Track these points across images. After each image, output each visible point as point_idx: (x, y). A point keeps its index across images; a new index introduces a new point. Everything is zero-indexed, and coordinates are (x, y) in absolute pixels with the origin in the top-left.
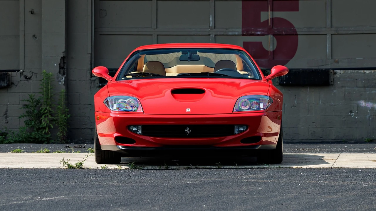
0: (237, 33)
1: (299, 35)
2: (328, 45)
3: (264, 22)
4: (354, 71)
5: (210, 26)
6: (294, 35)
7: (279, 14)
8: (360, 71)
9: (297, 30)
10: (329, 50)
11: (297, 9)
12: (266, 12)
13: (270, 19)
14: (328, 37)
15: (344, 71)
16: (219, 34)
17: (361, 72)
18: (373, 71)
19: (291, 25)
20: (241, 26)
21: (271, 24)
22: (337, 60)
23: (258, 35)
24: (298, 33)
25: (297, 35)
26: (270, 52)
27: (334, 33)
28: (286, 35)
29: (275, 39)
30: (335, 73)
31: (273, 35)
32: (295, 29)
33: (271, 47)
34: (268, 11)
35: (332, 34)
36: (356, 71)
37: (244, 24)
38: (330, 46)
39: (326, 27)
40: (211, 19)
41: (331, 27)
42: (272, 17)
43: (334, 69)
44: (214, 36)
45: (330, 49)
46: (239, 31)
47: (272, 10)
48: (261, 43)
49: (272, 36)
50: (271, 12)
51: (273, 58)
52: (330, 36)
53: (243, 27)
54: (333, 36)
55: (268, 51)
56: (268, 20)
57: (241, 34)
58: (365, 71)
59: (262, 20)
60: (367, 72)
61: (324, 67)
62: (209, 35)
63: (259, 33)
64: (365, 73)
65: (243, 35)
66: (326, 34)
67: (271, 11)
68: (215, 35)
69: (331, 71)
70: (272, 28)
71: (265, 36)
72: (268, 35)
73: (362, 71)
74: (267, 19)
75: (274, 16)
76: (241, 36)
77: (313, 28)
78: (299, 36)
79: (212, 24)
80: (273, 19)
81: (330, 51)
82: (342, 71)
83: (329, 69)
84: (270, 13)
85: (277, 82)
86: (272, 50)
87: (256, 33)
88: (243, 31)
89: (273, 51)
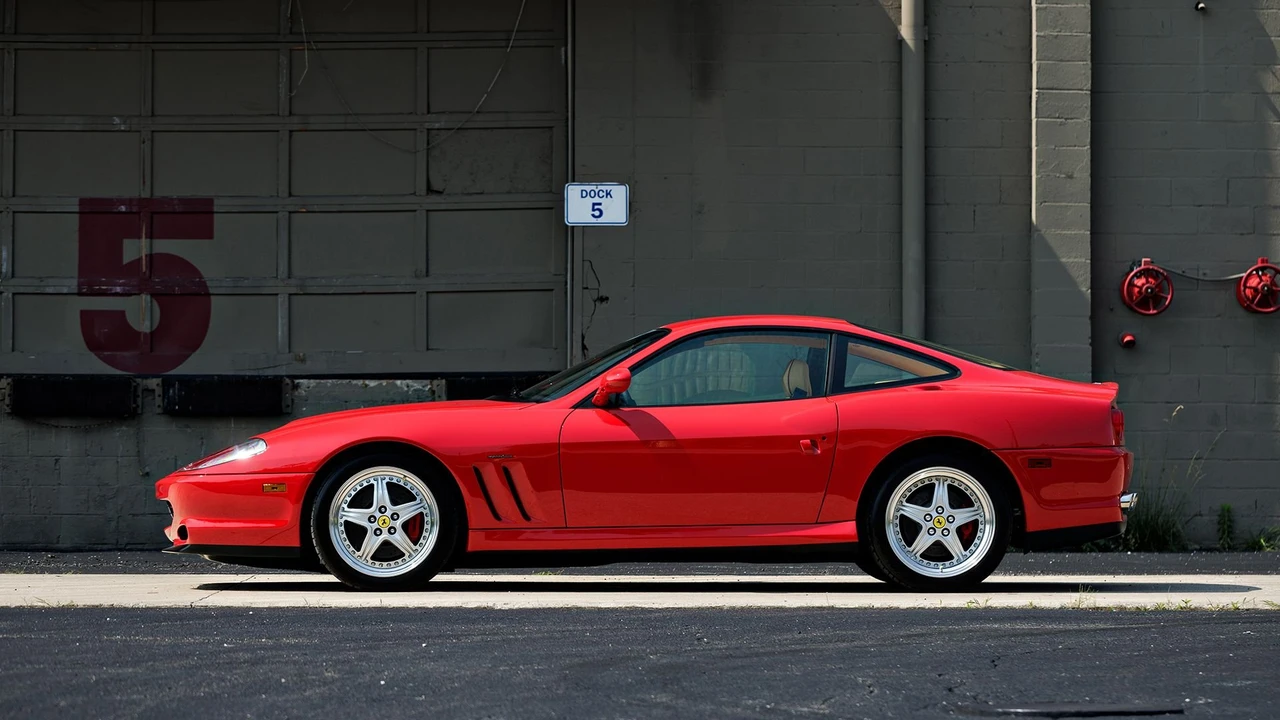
0: (65, 291)
1: (214, 294)
2: (282, 322)
3: (131, 264)
4: (340, 381)
5: (2, 273)
6: (201, 295)
7: (166, 246)
8: (354, 382)
9: (208, 284)
10: (283, 332)
11: (208, 234)
12: (137, 240)
13: (144, 258)
14: (282, 300)
15: (318, 381)
16: (22, 290)
17: (356, 385)
18: (384, 383)
19: (194, 271)
20: (76, 274)
21: (146, 267)
22: (301, 354)
23: (116, 294)
24: (211, 291)
25: (209, 295)
26: (145, 334)
27: (293, 290)
28: (181, 294)
29: (155, 304)
30: (296, 387)
31: (152, 295)
32: (205, 282)
33: (147, 323)
34: (140, 238)
35: (290, 295)
36: (345, 381)
37: (83, 270)
38: (286, 320)
39: (277, 277)
40: (4, 255)
41: (289, 278)
42: (149, 253)
43: (293, 377)
44: (10, 295)
45: (286, 328)
46: (72, 284)
47: (151, 236)
48: (123, 313)
49: (149, 297)
50: (148, 240)
51: (151, 351)
52: (287, 299)
53: (81, 275)
54: (294, 298)
55: (138, 334)
56: (140, 259)
57: (76, 291)
58: (367, 382)
59: (127, 259)
60: (372, 383)
61: (270, 372)
62: (2, 292)
63: (118, 289)
64: (366, 386)
65: (80, 294)
66: (277, 294)
67: (146, 238)
68: (14, 294)
69: (288, 381)
70: (150, 277)
71: (133, 297)
72: (139, 294)
73: (360, 382)
74: (137, 257)
75: (156, 250)
76: (77, 297)
77: (247, 279)
78: (212, 297)
79: (7, 268)
80: (151, 257)
81: (286, 333)
82: (313, 382)
83: (282, 377)
84: (144, 242)
85: (159, 406)
86: (148, 331)
87: (111, 290)
88: (80, 285)
89: (152, 333)
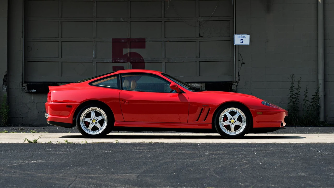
0: (109, 61)
1: (146, 62)
2: (163, 69)
5: (93, 57)
6: (142, 62)
7: (133, 50)
9: (144, 60)
11: (144, 47)
12: (126, 49)
14: (163, 64)
16: (98, 61)
19: (141, 56)
20: (111, 57)
21: (129, 56)
23: (121, 62)
25: (144, 62)
27: (166, 61)
28: (137, 62)
29: (131, 64)
31: (130, 62)
34: (127, 48)
37: (113, 56)
39: (162, 58)
40: (94, 52)
41: (165, 58)
44: (95, 63)
45: (164, 71)
47: (130, 48)
48: (123, 67)
49: (129, 63)
50: (129, 49)
52: (164, 63)
53: (112, 58)
54: (166, 63)
56: (127, 54)
57: (112, 61)
59: (124, 54)
62: (93, 62)
63: (122, 61)
65: (112, 62)
66: (162, 62)
67: (129, 48)
68: (96, 62)
70: (130, 58)
71: (126, 63)
72: (127, 62)
74: (127, 53)
75: (131, 51)
76: (112, 63)
77: (155, 58)
79: (94, 56)
80: (130, 53)
84: (128, 49)
88: (112, 60)
